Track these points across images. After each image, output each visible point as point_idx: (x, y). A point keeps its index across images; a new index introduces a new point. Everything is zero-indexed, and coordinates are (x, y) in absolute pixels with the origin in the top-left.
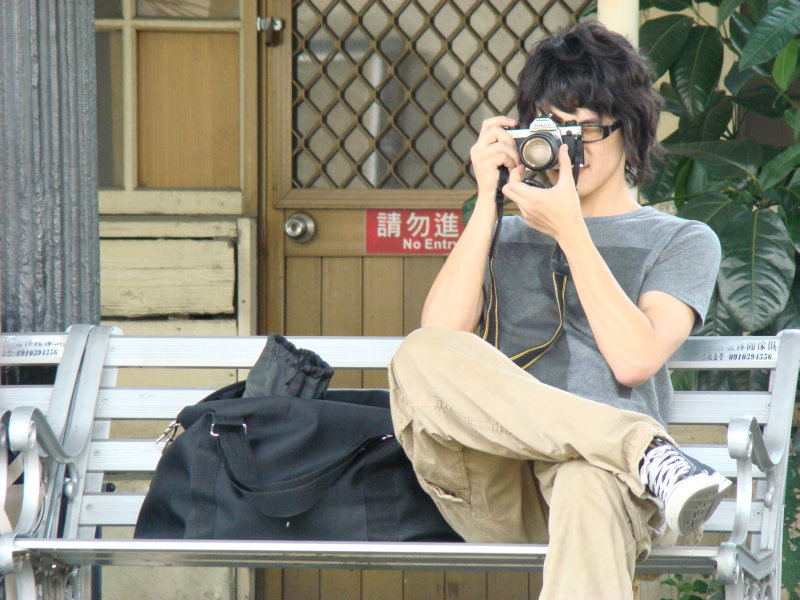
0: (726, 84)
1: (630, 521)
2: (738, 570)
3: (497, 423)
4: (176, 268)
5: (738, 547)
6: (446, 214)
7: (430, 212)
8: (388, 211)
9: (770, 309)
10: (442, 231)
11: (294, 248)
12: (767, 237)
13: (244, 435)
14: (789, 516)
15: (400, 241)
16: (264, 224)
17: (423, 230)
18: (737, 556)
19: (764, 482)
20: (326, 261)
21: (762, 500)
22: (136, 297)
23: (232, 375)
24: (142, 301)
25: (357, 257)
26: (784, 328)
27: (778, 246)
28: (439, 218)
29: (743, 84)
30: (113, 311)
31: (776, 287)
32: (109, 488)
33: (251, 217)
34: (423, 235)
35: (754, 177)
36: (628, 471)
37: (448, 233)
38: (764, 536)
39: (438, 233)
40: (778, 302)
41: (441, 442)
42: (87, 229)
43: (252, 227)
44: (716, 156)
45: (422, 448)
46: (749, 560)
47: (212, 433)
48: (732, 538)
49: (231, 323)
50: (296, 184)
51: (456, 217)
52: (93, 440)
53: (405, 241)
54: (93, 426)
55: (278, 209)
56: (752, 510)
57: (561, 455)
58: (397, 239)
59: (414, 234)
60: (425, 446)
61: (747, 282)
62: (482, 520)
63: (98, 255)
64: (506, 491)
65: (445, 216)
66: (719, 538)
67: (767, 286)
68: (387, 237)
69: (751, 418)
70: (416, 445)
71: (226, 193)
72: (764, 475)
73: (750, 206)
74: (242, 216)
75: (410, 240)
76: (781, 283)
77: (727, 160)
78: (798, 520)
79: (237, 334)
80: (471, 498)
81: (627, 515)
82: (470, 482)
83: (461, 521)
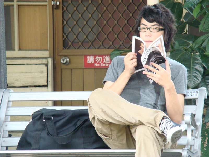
0: (184, 19)
1: (158, 141)
2: (188, 156)
3: (119, 115)
4: (30, 73)
5: (188, 149)
6: (106, 56)
7: (102, 56)
8: (90, 55)
9: (196, 82)
10: (105, 61)
11: (63, 66)
12: (195, 61)
13: (52, 120)
14: (204, 140)
15: (94, 64)
16: (55, 60)
17: (100, 61)
18: (188, 152)
19: (195, 131)
20: (73, 70)
21: (195, 136)
22: (19, 81)
23: (46, 103)
24: (20, 82)
25: (81, 69)
26: (201, 87)
27: (198, 64)
28: (105, 57)
29: (189, 19)
30: (12, 85)
31: (198, 76)
32: (10, 136)
33: (51, 58)
34: (100, 62)
35: (192, 45)
36: (156, 127)
37: (107, 62)
38: (195, 146)
40: (198, 80)
41: (103, 122)
42: (3, 62)
43: (52, 61)
44: (181, 38)
45: (97, 123)
46: (191, 153)
47: (43, 120)
48: (186, 147)
49: (46, 88)
50: (64, 48)
51: (109, 57)
52: (5, 122)
53: (95, 64)
54: (5, 118)
55: (59, 55)
56: (192, 139)
57: (137, 123)
59: (98, 62)
60: (98, 123)
61: (190, 74)
62: (116, 143)
63: (6, 69)
64: (122, 135)
65: (106, 57)
66: (182, 147)
67: (196, 75)
68: (90, 63)
69: (191, 113)
70: (96, 123)
71: (44, 51)
72: (195, 129)
73: (191, 53)
74: (49, 58)
75: (97, 64)
76: (199, 74)
77: (184, 40)
78: (206, 141)
79: (48, 91)
80: (112, 137)
81: (157, 139)
82: (111, 133)
83: (109, 143)
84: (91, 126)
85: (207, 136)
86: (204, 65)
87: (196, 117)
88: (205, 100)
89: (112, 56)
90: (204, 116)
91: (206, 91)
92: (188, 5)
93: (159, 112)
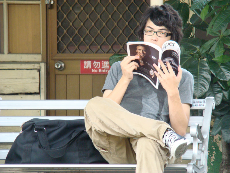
0: (190, 21)
1: (161, 155)
2: (193, 172)
3: (118, 126)
4: (21, 78)
5: (193, 164)
6: (105, 61)
7: (100, 61)
8: (87, 60)
9: (203, 91)
10: (104, 66)
11: (58, 72)
12: (203, 68)
13: (45, 131)
14: (211, 155)
15: (91, 70)
16: (48, 65)
17: (98, 66)
18: (193, 167)
19: (202, 144)
20: (67, 76)
21: (201, 150)
22: (8, 88)
23: (38, 112)
24: (10, 89)
25: (77, 75)
26: (208, 96)
27: (206, 71)
28: (103, 63)
29: (195, 21)
30: (1, 92)
31: (205, 84)
33: (44, 63)
34: (98, 68)
35: (199, 50)
36: (159, 139)
37: (106, 67)
38: (201, 161)
39: (103, 67)
40: (206, 88)
41: (101, 133)
43: (45, 65)
44: (187, 43)
45: (94, 135)
46: (197, 168)
47: (35, 131)
48: (192, 162)
49: (38, 96)
50: (58, 52)
51: (108, 62)
53: (93, 70)
55: (53, 60)
56: (198, 153)
57: (139, 135)
58: (90, 69)
59: (95, 68)
60: (95, 134)
61: (196, 82)
62: (114, 157)
64: (121, 148)
66: (188, 161)
67: (203, 83)
68: (87, 69)
69: (197, 124)
70: (93, 135)
71: (36, 55)
72: (201, 142)
73: (198, 58)
74: (42, 62)
75: (94, 70)
76: (207, 82)
77: (190, 44)
78: (214, 156)
79: (40, 99)
80: (111, 151)
81: (160, 153)
82: (110, 146)
83: (107, 157)
84: (88, 138)
85: (214, 150)
86: (212, 72)
87: (203, 129)
88: (213, 110)
89: (111, 60)
90: (211, 128)
91: (214, 100)
92: (196, 7)
93: (163, 123)
